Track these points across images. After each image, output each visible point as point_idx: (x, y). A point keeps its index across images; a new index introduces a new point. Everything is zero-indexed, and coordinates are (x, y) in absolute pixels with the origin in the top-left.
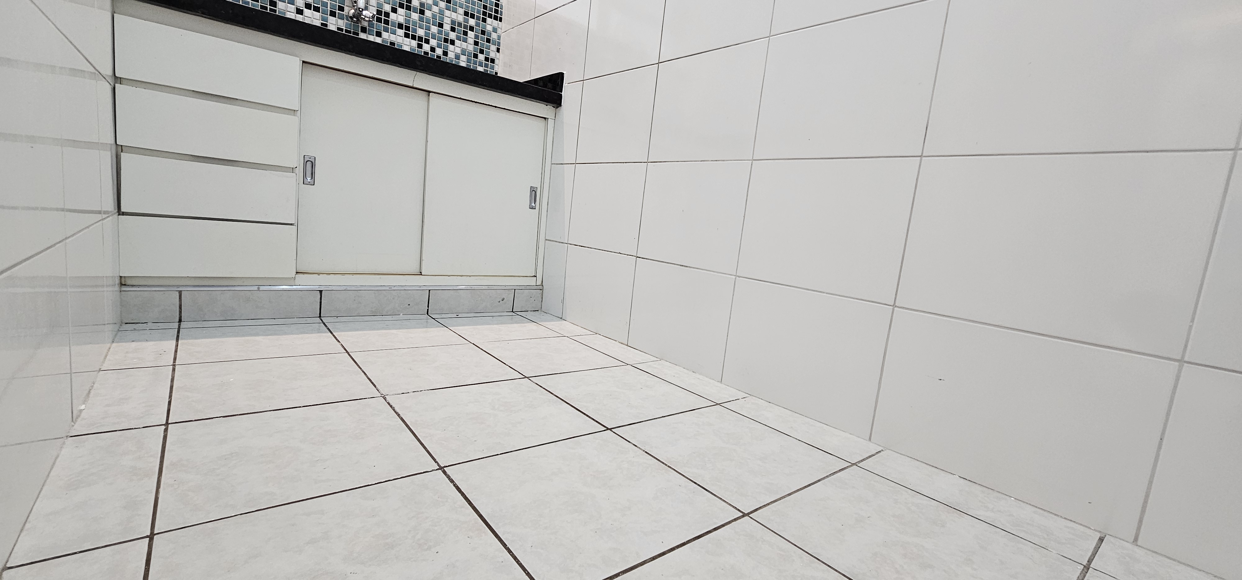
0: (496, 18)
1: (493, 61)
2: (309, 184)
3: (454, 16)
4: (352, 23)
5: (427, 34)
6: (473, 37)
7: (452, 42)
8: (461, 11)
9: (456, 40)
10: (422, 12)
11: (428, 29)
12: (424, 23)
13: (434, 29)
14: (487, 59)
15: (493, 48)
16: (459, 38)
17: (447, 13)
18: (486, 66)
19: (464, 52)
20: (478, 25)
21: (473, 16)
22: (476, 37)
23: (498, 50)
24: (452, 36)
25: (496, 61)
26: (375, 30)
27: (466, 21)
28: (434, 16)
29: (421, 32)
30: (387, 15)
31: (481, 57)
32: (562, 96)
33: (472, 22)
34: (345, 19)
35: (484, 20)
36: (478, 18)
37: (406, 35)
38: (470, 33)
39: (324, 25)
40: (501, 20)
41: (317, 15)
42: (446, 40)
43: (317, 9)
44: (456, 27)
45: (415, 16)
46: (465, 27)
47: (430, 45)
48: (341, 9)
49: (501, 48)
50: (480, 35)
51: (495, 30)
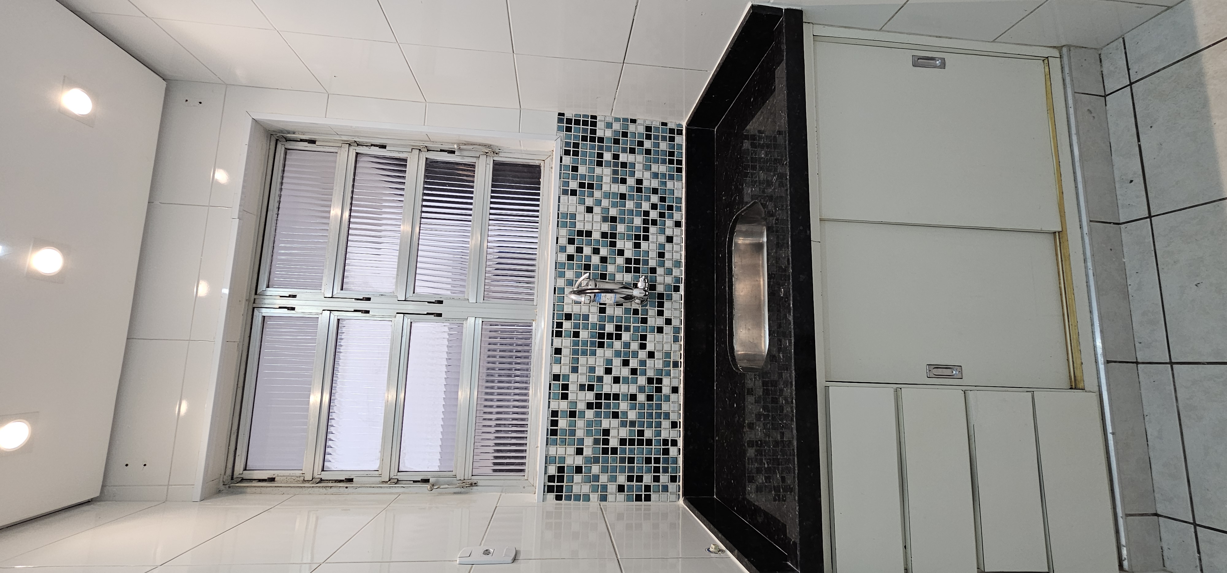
0: (594, 124)
1: (648, 129)
2: (961, 372)
3: (607, 179)
4: (648, 300)
5: (638, 214)
6: (625, 155)
7: (639, 182)
8: (598, 170)
9: (636, 178)
10: (614, 219)
11: (631, 212)
12: (626, 217)
13: (630, 204)
14: (648, 137)
15: (632, 128)
16: (633, 174)
17: (605, 188)
18: (656, 138)
19: (648, 168)
20: (609, 149)
21: (600, 155)
22: (624, 150)
23: (633, 121)
24: (631, 181)
25: (648, 123)
26: (649, 275)
27: (608, 164)
28: (614, 205)
29: (638, 221)
30: (628, 261)
31: (648, 144)
32: (787, 9)
33: (607, 156)
34: (646, 308)
35: (601, 140)
36: (601, 148)
37: (646, 238)
38: (623, 158)
39: (660, 330)
40: (594, 117)
41: (649, 337)
42: (639, 190)
43: (644, 338)
44: (620, 177)
45: (621, 228)
46: (616, 165)
47: (650, 210)
48: (636, 312)
49: (630, 117)
50: (621, 146)
51: (609, 125)
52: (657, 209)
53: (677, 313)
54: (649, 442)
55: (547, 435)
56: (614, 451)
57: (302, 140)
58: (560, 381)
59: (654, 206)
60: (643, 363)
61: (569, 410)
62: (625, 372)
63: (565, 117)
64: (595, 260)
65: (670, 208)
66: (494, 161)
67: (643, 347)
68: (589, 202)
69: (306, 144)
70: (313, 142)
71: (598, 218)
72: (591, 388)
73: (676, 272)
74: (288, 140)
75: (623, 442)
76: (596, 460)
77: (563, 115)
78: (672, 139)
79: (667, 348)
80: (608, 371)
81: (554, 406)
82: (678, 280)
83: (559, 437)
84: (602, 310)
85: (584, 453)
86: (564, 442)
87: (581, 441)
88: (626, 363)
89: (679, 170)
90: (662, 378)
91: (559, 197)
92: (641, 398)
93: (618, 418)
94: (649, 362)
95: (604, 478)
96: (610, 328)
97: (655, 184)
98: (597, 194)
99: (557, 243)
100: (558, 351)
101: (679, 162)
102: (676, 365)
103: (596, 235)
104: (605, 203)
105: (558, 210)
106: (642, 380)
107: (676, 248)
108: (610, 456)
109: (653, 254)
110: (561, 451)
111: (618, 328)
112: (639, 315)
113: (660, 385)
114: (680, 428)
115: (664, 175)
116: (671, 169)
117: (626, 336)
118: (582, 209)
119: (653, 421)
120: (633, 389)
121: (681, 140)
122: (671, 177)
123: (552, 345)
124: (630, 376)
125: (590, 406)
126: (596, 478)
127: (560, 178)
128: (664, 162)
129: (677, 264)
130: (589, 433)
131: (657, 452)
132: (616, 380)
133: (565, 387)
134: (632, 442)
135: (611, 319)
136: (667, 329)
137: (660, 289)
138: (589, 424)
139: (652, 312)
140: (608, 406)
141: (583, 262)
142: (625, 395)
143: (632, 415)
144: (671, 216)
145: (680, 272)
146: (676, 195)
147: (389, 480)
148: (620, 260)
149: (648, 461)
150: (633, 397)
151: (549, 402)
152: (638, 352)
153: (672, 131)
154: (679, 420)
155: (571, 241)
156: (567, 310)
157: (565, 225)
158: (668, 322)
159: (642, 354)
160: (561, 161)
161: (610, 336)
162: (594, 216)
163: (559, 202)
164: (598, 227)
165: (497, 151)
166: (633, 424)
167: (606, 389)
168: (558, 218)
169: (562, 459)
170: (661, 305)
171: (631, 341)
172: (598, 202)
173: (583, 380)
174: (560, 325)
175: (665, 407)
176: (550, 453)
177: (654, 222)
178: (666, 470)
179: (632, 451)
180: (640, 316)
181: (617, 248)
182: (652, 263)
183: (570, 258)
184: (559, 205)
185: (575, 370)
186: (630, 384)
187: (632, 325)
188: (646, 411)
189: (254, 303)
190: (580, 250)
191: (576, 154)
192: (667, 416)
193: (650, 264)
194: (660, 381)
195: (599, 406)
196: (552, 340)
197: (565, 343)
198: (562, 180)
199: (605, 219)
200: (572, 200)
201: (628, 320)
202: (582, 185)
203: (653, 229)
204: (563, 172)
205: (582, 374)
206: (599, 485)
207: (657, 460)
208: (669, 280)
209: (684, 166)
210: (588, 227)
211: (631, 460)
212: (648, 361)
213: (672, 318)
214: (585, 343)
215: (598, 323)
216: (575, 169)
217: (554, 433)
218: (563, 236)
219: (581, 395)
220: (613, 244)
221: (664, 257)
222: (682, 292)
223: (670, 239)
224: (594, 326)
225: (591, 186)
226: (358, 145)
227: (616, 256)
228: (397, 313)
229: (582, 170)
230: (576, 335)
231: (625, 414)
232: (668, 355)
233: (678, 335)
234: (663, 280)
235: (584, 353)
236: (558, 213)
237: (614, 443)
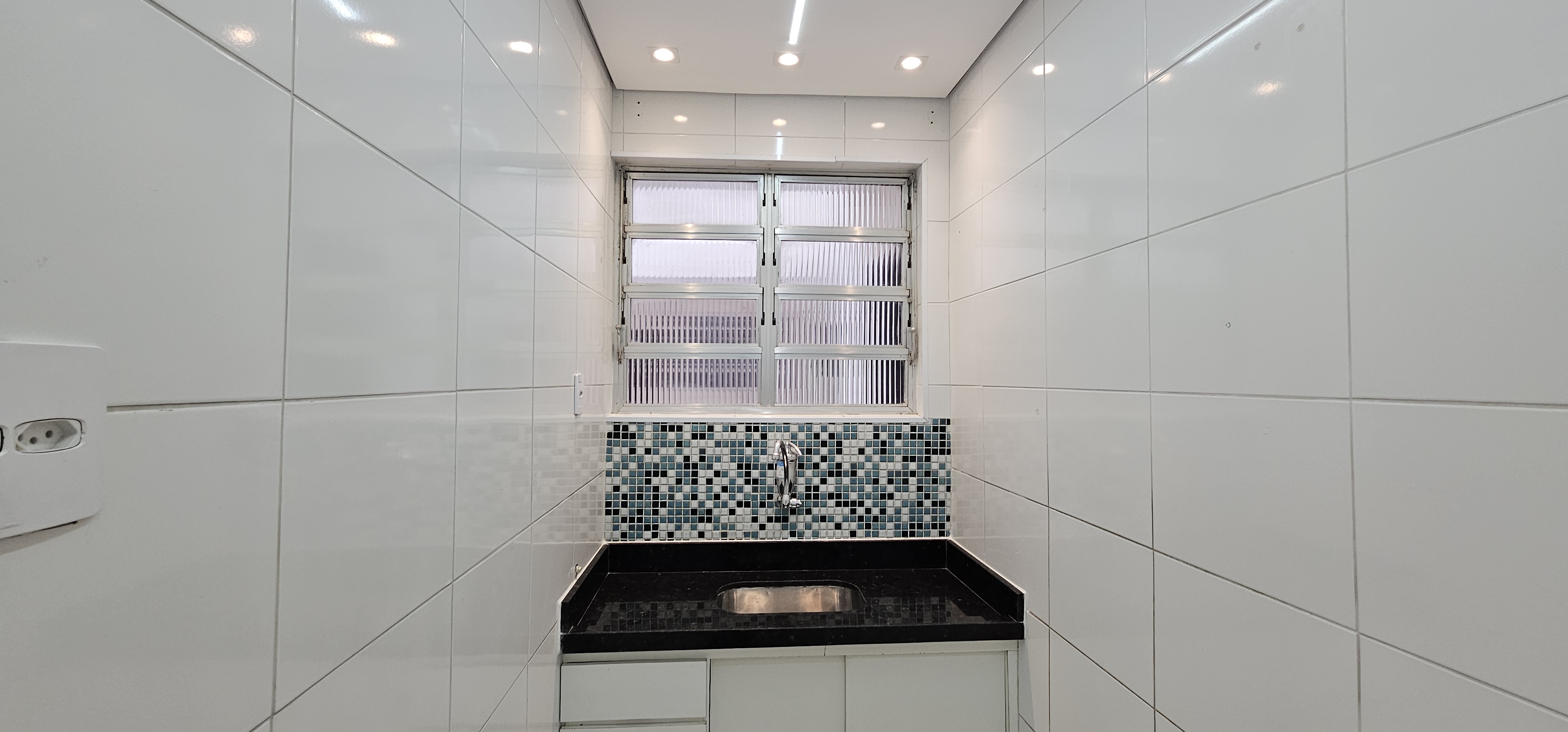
0: (942, 452)
1: (942, 503)
3: (891, 466)
4: (781, 508)
5: (860, 496)
6: (916, 482)
7: (891, 496)
8: (899, 458)
9: (895, 493)
10: (854, 474)
11: (862, 489)
12: (857, 485)
13: (869, 488)
14: (934, 504)
15: (942, 488)
16: (898, 490)
17: (883, 465)
18: (934, 511)
19: (905, 504)
20: (920, 467)
21: (913, 459)
22: (919, 481)
23: (948, 489)
24: (890, 489)
25: (947, 503)
26: (805, 508)
27: (905, 467)
28: (867, 474)
29: (853, 496)
30: (816, 488)
31: (927, 503)
32: (1023, 626)
33: (913, 466)
34: (774, 506)
35: (928, 459)
36: (920, 459)
37: (838, 504)
38: (913, 480)
39: (755, 520)
40: (949, 452)
41: (748, 510)
42: (883, 496)
43: (747, 505)
44: (894, 478)
45: (846, 480)
46: (905, 474)
47: (865, 507)
48: (770, 497)
49: (952, 485)
50: (924, 478)
51: (942, 466)
52: (866, 514)
53: (770, 535)
54: (656, 512)
55: (662, 423)
56: (648, 482)
57: (910, 198)
58: (708, 431)
59: (868, 511)
60: (725, 505)
61: (683, 440)
62: (717, 489)
63: (946, 425)
64: (816, 459)
65: (868, 526)
66: (905, 361)
67: (739, 504)
68: (869, 451)
69: (907, 202)
70: (909, 207)
71: (854, 459)
72: (702, 459)
73: (808, 533)
74: (909, 186)
75: (656, 489)
76: (640, 466)
77: (949, 423)
78: (934, 527)
79: (739, 526)
80: (717, 474)
81: (687, 428)
82: (801, 535)
83: (660, 433)
84: (771, 467)
85: (646, 456)
86: (656, 437)
87: (657, 452)
88: (724, 489)
89: (905, 534)
90: (711, 522)
91: (871, 424)
92: (694, 504)
93: (676, 484)
94: (726, 511)
95: (625, 473)
96: (755, 474)
97: (890, 511)
98: (876, 458)
99: (829, 424)
100: (733, 429)
101: (913, 534)
102: (724, 535)
103: (838, 458)
104: (869, 465)
105: (859, 423)
106: (709, 504)
107: (831, 533)
108: (644, 478)
109: (823, 511)
110: (648, 435)
111: (756, 481)
112: (768, 499)
113: (705, 521)
114: (668, 540)
115: (899, 519)
116: (905, 527)
117: (748, 488)
118: (862, 444)
119: (674, 515)
120: (702, 497)
121: (934, 536)
122: (897, 527)
123: (739, 423)
124: (713, 494)
125: (687, 458)
126: (625, 467)
127: (889, 424)
128: (912, 519)
129: (816, 534)
130: (663, 459)
131: (647, 520)
132: (709, 481)
133: (703, 437)
134: (656, 497)
135: (763, 475)
136: (756, 526)
137: (792, 519)
138: (671, 459)
139: (771, 512)
140: (687, 475)
141: (813, 448)
142: (696, 490)
143: (679, 496)
144: (860, 527)
145: (808, 537)
146: (881, 531)
147: (624, 292)
148: (816, 481)
149: (640, 512)
150: (695, 497)
151: (690, 423)
152: (735, 500)
153: (942, 526)
154: (675, 539)
155: (831, 436)
156: (770, 435)
157: (846, 430)
158: (762, 527)
159: (732, 504)
160: (904, 424)
161: (748, 474)
162: (856, 456)
163: (867, 424)
164: (846, 460)
165: (914, 364)
166: (672, 497)
167: (701, 473)
168: (852, 424)
169: (641, 437)
170: (778, 520)
171: (744, 493)
172: (869, 459)
173: (709, 452)
174: (756, 429)
175: (686, 526)
176: (646, 426)
177: (853, 512)
178: (631, 528)
179: (648, 497)
180: (767, 501)
181: (827, 477)
182: (815, 510)
183: (817, 436)
184: (864, 423)
185: (718, 444)
186: (706, 493)
187: (758, 494)
188: (683, 509)
189: (768, 174)
190: (824, 444)
191: (913, 437)
192: (679, 528)
193: (814, 508)
194: (709, 520)
195: (687, 466)
196: (743, 424)
197: (741, 435)
198: (888, 425)
199: (853, 466)
200: (869, 436)
201: (763, 490)
202: (884, 443)
203: (847, 510)
204: (895, 426)
205: (714, 451)
206: (619, 469)
207: (640, 520)
208: (801, 527)
209: (909, 538)
210: (845, 451)
211: (640, 497)
212: (726, 509)
213: (766, 531)
214: (741, 452)
215: (760, 463)
216: (899, 437)
217: (664, 428)
218: (835, 428)
219: (696, 451)
220: (831, 474)
221: (821, 521)
222: (790, 539)
223: (838, 526)
224: (757, 460)
225: (883, 452)
226: (909, 244)
227: (820, 478)
228: (763, 288)
229: (898, 443)
230: (748, 444)
231: (680, 490)
232: (733, 527)
233: (751, 536)
234: (800, 521)
235: (733, 452)
236: (856, 423)
237: (655, 481)
